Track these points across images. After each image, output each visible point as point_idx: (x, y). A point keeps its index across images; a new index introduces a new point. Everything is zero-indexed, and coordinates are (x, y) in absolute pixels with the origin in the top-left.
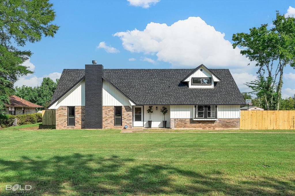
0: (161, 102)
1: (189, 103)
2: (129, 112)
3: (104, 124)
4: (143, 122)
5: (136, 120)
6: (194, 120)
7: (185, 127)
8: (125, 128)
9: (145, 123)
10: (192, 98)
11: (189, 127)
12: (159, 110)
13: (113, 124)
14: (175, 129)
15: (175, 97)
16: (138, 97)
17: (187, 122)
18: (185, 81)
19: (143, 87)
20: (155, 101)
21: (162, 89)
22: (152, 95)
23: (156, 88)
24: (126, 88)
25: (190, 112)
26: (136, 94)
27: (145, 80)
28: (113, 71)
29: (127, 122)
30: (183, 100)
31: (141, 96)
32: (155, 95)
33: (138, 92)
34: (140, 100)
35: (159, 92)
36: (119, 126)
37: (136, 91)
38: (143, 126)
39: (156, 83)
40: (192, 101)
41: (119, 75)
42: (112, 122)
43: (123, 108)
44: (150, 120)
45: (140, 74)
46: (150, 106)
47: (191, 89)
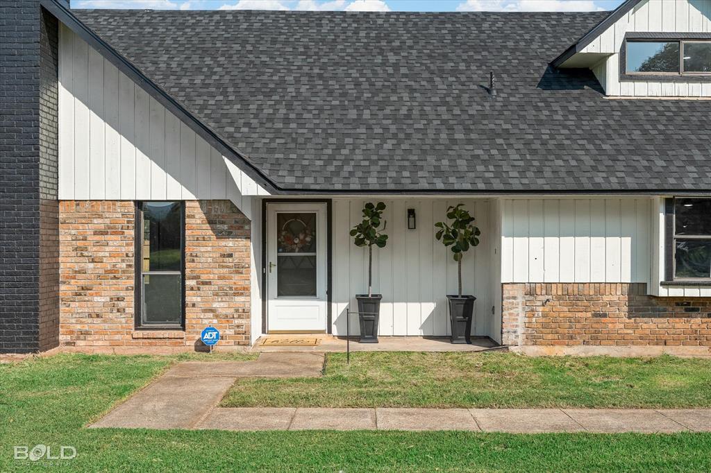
0: (438, 172)
1: (631, 183)
2: (230, 243)
3: (70, 315)
4: (324, 304)
5: (283, 292)
6: (663, 292)
7: (596, 339)
8: (202, 347)
9: (339, 308)
10: (637, 150)
11: (623, 340)
12: (427, 229)
13: (125, 320)
14: (533, 351)
15: (528, 144)
16: (293, 146)
17: (608, 309)
18: (584, 51)
19: (331, 93)
20: (403, 168)
21: (445, 103)
22: (381, 131)
23: (406, 96)
24: (225, 94)
25: (627, 241)
26: (281, 126)
27: (342, 58)
28: (169, 20)
29: (215, 305)
30: (588, 161)
31: (308, 140)
32: (401, 136)
33: (292, 116)
34: (306, 162)
35: (423, 114)
36: (166, 334)
37: (283, 111)
38: (324, 327)
39: (404, 70)
40: (648, 169)
41: (198, 34)
42: (122, 304)
43: (193, 217)
44: (373, 291)
45: (319, 31)
46: (369, 206)
47: (619, 102)
